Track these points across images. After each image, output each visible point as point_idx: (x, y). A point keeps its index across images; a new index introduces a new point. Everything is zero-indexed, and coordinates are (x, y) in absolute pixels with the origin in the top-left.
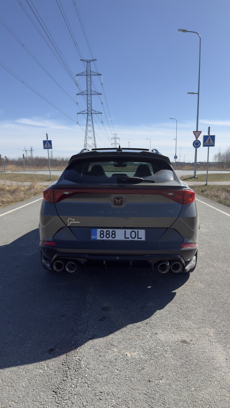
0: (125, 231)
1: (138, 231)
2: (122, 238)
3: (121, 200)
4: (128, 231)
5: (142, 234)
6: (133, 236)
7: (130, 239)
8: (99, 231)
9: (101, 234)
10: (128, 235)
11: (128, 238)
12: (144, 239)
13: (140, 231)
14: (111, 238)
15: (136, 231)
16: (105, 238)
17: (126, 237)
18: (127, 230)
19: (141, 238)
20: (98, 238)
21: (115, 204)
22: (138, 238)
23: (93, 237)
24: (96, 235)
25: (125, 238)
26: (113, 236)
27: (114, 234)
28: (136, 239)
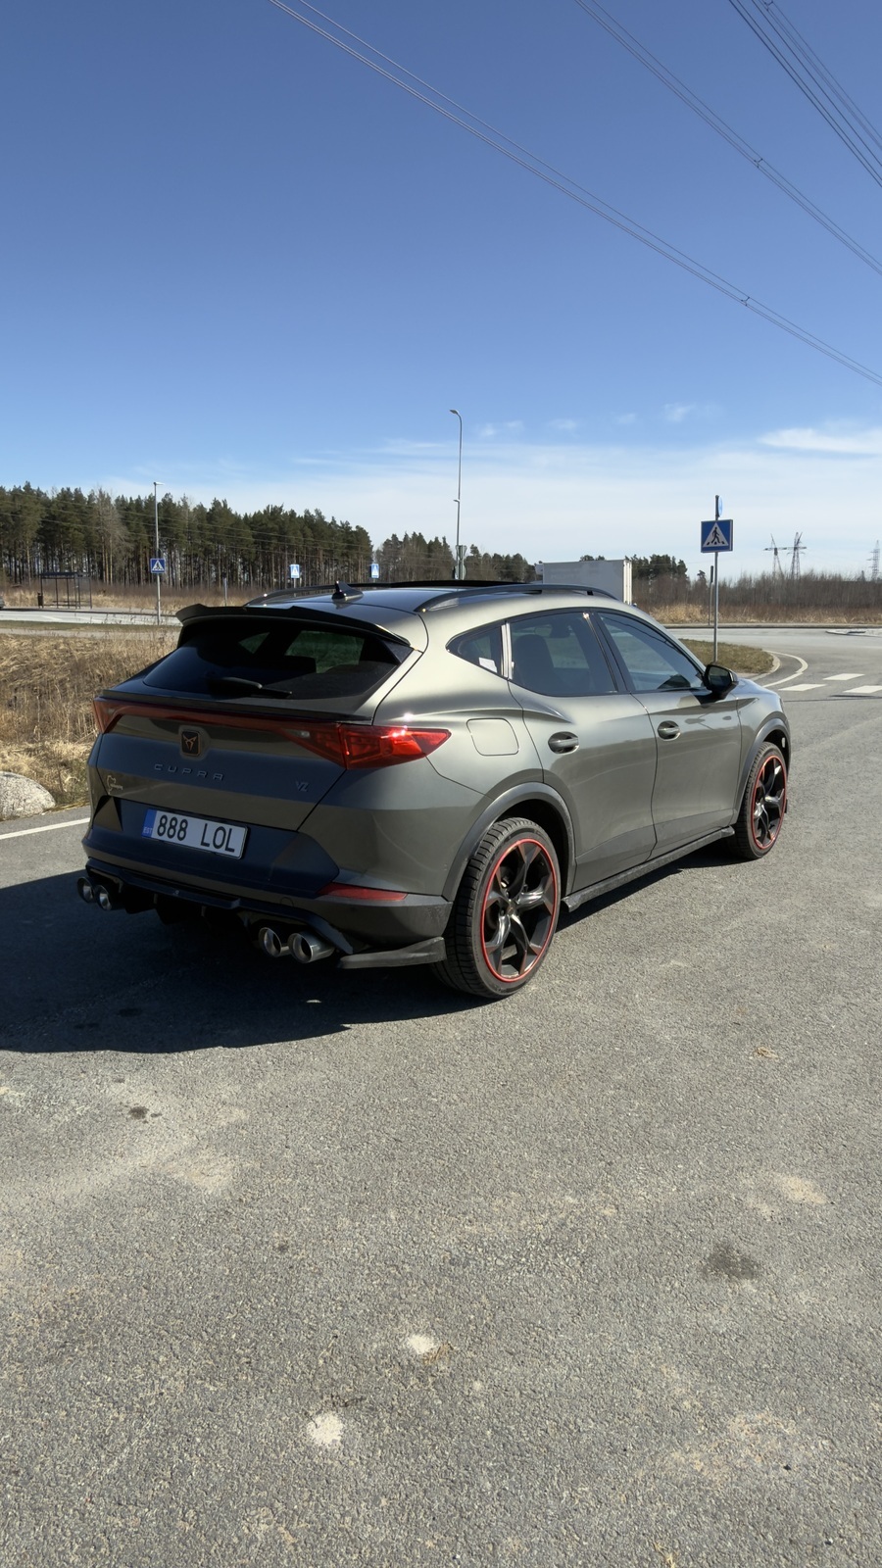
0: (206, 825)
1: (231, 830)
2: (197, 845)
3: (194, 739)
4: (213, 826)
5: (238, 837)
6: (219, 841)
7: (212, 848)
8: (159, 814)
9: (161, 825)
10: (209, 839)
11: (208, 845)
12: (237, 854)
13: (234, 829)
14: (175, 840)
15: (227, 827)
16: (165, 838)
17: (205, 841)
18: (209, 823)
19: (233, 850)
20: (155, 835)
21: (186, 749)
22: (227, 849)
23: (146, 830)
24: (152, 825)
25: (203, 844)
26: (182, 834)
27: (184, 830)
28: (222, 851)
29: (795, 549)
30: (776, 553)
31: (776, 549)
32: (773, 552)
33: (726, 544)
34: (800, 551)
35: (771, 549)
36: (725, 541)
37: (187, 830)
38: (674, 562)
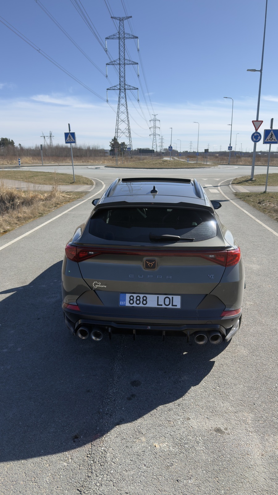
0: (158, 297)
1: (173, 298)
2: (154, 305)
3: (154, 263)
4: (161, 297)
5: (177, 301)
6: (167, 303)
7: (164, 306)
8: (128, 296)
9: (130, 300)
10: (161, 302)
11: (162, 305)
12: (179, 306)
13: (174, 297)
14: (141, 305)
15: (170, 297)
16: (135, 305)
17: (159, 304)
19: (176, 306)
20: (128, 304)
21: (147, 267)
22: (173, 305)
23: (121, 303)
24: (125, 300)
25: (158, 305)
26: (145, 302)
27: (146, 300)
28: (170, 306)
29: (51, 136)
30: (44, 138)
31: (44, 137)
32: (43, 137)
33: (74, 141)
34: (52, 137)
35: (43, 136)
36: (73, 140)
37: (147, 300)
38: (9, 141)
